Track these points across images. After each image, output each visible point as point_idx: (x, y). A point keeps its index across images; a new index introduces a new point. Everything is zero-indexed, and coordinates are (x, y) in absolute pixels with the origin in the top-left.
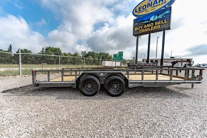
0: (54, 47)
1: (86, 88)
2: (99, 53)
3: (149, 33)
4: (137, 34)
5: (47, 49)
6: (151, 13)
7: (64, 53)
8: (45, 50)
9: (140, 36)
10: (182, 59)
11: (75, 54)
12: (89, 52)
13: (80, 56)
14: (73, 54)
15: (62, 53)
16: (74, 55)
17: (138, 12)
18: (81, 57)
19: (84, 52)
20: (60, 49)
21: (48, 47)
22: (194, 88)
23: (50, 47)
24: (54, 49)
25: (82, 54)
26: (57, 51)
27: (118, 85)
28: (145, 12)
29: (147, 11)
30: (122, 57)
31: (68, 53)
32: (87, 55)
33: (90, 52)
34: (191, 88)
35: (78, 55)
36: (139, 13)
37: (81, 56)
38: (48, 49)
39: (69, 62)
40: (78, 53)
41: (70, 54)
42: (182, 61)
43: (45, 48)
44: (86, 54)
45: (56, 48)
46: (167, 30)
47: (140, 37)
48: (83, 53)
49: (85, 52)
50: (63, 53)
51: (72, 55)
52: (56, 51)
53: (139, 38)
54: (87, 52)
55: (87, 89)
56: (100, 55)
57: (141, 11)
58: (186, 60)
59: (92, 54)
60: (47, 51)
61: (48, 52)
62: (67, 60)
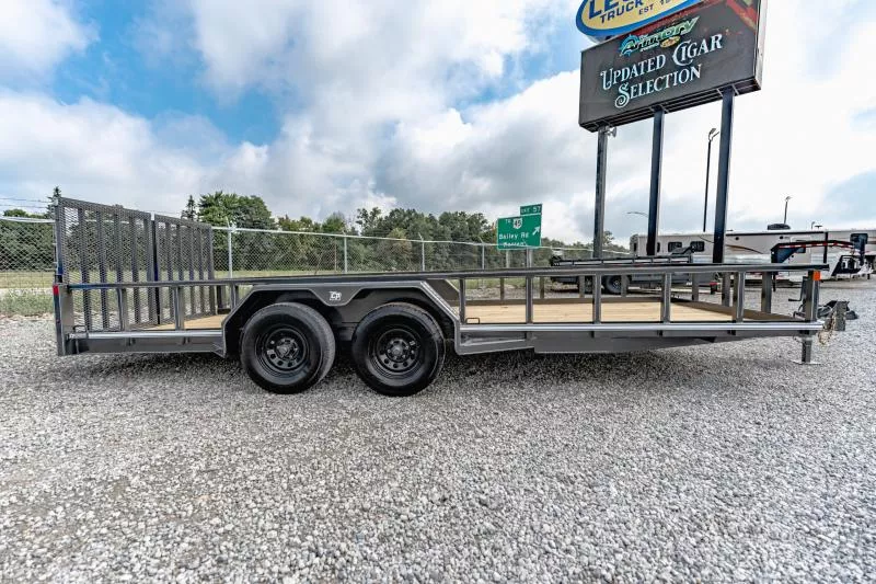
0: (240, 194)
1: (273, 356)
2: (437, 218)
3: (656, 110)
4: (599, 120)
5: (206, 204)
6: (663, 14)
7: (281, 219)
8: (200, 206)
9: (611, 130)
10: (827, 234)
11: (329, 221)
12: (392, 214)
13: (353, 229)
14: (322, 222)
15: (273, 220)
16: (324, 227)
17: (603, 17)
18: (356, 234)
19: (369, 210)
20: (262, 203)
21: (214, 194)
22: (812, 362)
23: (218, 196)
24: (240, 201)
25: (360, 223)
26: (250, 211)
27: (412, 343)
28: (636, 10)
29: (646, 9)
30: (537, 229)
31: (299, 220)
32: (385, 227)
33: (397, 210)
34: (800, 361)
35: (343, 225)
36: (606, 17)
37: (359, 229)
38: (210, 205)
39: (303, 261)
40: (347, 217)
41: (305, 222)
42: (827, 242)
43: (197, 201)
44: (381, 220)
45: (246, 199)
46: (741, 93)
47: (614, 135)
48: (365, 215)
49: (376, 212)
50: (277, 221)
51: (316, 228)
52: (247, 212)
53: (610, 139)
54: (385, 213)
55: (276, 361)
56: (442, 224)
57: (615, 9)
58: (849, 235)
59: (407, 218)
60: (207, 213)
61: (210, 215)
62: (295, 248)
